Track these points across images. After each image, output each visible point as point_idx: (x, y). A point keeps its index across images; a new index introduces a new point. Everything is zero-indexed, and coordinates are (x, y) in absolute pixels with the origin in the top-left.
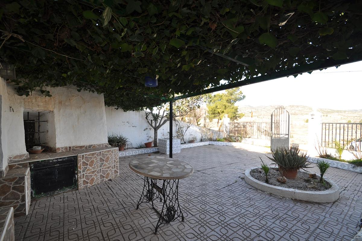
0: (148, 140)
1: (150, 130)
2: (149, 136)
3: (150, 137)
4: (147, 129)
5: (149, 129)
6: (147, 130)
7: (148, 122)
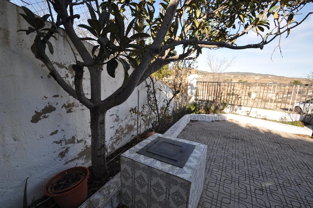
0: (62, 155)
1: (69, 111)
2: (69, 137)
3: (72, 141)
4: (50, 109)
5: (64, 110)
6: (51, 115)
7: (54, 74)
